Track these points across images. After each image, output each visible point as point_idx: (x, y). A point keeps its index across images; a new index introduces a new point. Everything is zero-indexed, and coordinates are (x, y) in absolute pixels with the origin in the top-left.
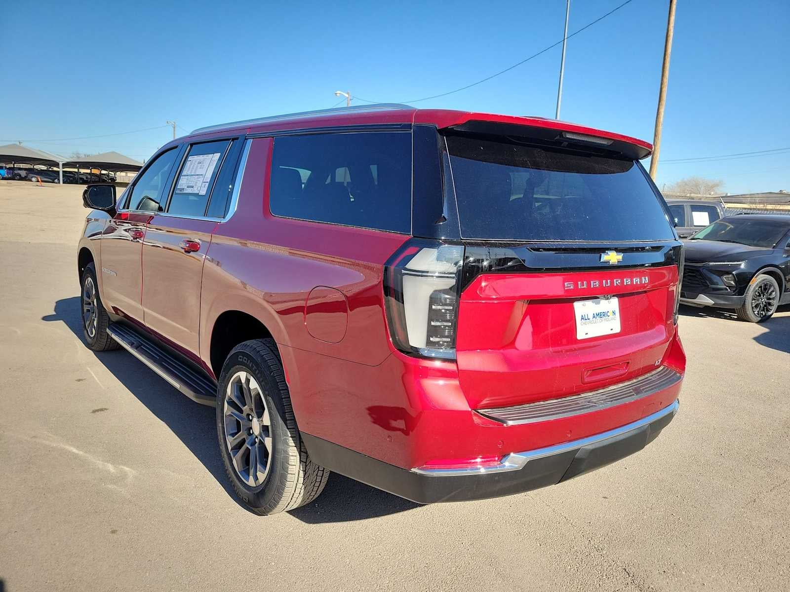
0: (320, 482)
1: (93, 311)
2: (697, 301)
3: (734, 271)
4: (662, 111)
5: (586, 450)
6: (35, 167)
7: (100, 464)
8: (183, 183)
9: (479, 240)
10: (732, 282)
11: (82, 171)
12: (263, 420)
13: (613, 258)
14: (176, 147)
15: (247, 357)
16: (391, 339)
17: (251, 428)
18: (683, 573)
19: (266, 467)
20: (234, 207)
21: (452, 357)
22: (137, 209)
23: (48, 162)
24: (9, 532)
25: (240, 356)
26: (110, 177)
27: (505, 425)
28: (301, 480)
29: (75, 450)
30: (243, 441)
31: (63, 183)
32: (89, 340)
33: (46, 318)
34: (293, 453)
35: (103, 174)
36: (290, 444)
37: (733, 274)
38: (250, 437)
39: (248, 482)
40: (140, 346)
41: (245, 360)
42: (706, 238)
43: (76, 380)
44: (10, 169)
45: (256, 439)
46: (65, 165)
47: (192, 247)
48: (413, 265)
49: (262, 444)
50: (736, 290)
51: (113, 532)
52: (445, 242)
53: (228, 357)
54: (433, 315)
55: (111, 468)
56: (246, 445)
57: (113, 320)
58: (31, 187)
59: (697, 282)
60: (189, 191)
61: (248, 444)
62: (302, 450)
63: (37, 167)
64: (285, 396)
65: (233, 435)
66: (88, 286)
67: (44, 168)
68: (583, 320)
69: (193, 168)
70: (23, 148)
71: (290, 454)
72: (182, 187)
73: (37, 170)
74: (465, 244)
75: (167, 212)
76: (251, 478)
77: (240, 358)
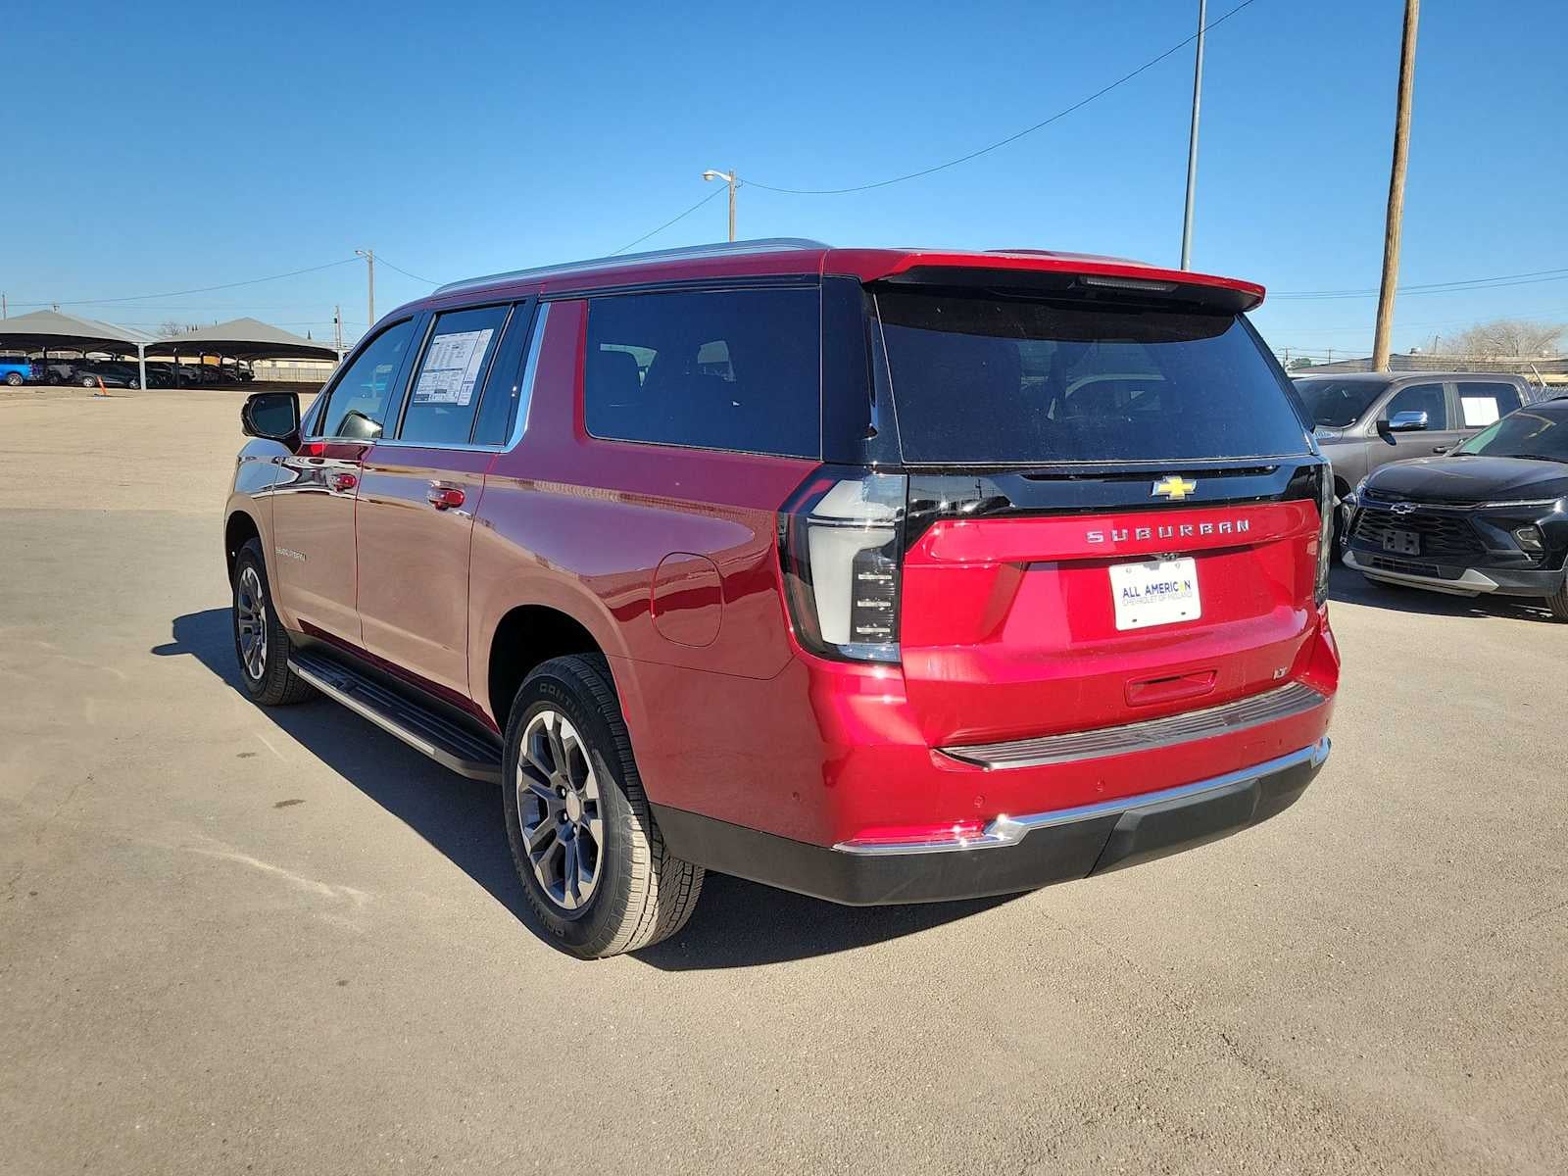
0: (688, 895)
1: (256, 631)
2: (1461, 583)
3: (1539, 518)
4: (1401, 182)
5: (1131, 816)
6: (87, 356)
7: (304, 883)
8: (426, 384)
9: (934, 464)
10: (1536, 543)
11: (184, 360)
12: (587, 790)
13: (1176, 488)
14: (410, 319)
15: (553, 685)
16: (792, 629)
17: (565, 811)
18: (1328, 1040)
19: (593, 871)
20: (522, 425)
21: (894, 659)
22: (337, 435)
23: (116, 346)
24: (170, 985)
25: (542, 685)
26: (241, 372)
27: (986, 769)
28: (654, 890)
29: (257, 863)
30: (552, 835)
31: (148, 388)
32: (251, 685)
33: (159, 651)
34: (639, 839)
35: (227, 366)
36: (634, 828)
37: (1537, 526)
38: (564, 827)
39: (563, 901)
40: (354, 687)
41: (552, 690)
42: (1485, 452)
43: (238, 756)
44: (38, 361)
45: (575, 829)
46: (149, 351)
47: (450, 499)
48: (824, 508)
49: (586, 833)
50: (1544, 557)
51: (342, 983)
52: (879, 469)
53: (522, 687)
54: (859, 590)
55: (324, 889)
56: (559, 840)
57: (298, 645)
58: (85, 399)
59: (1462, 545)
60: (438, 398)
61: (560, 838)
62: (654, 837)
63: (91, 356)
64: (624, 746)
65: (533, 826)
66: (246, 584)
67: (104, 357)
68: (1126, 597)
69: (443, 357)
70: (60, 318)
71: (635, 844)
72: (426, 392)
73: (93, 361)
74: (909, 472)
75: (399, 438)
76: (569, 894)
77: (543, 687)
